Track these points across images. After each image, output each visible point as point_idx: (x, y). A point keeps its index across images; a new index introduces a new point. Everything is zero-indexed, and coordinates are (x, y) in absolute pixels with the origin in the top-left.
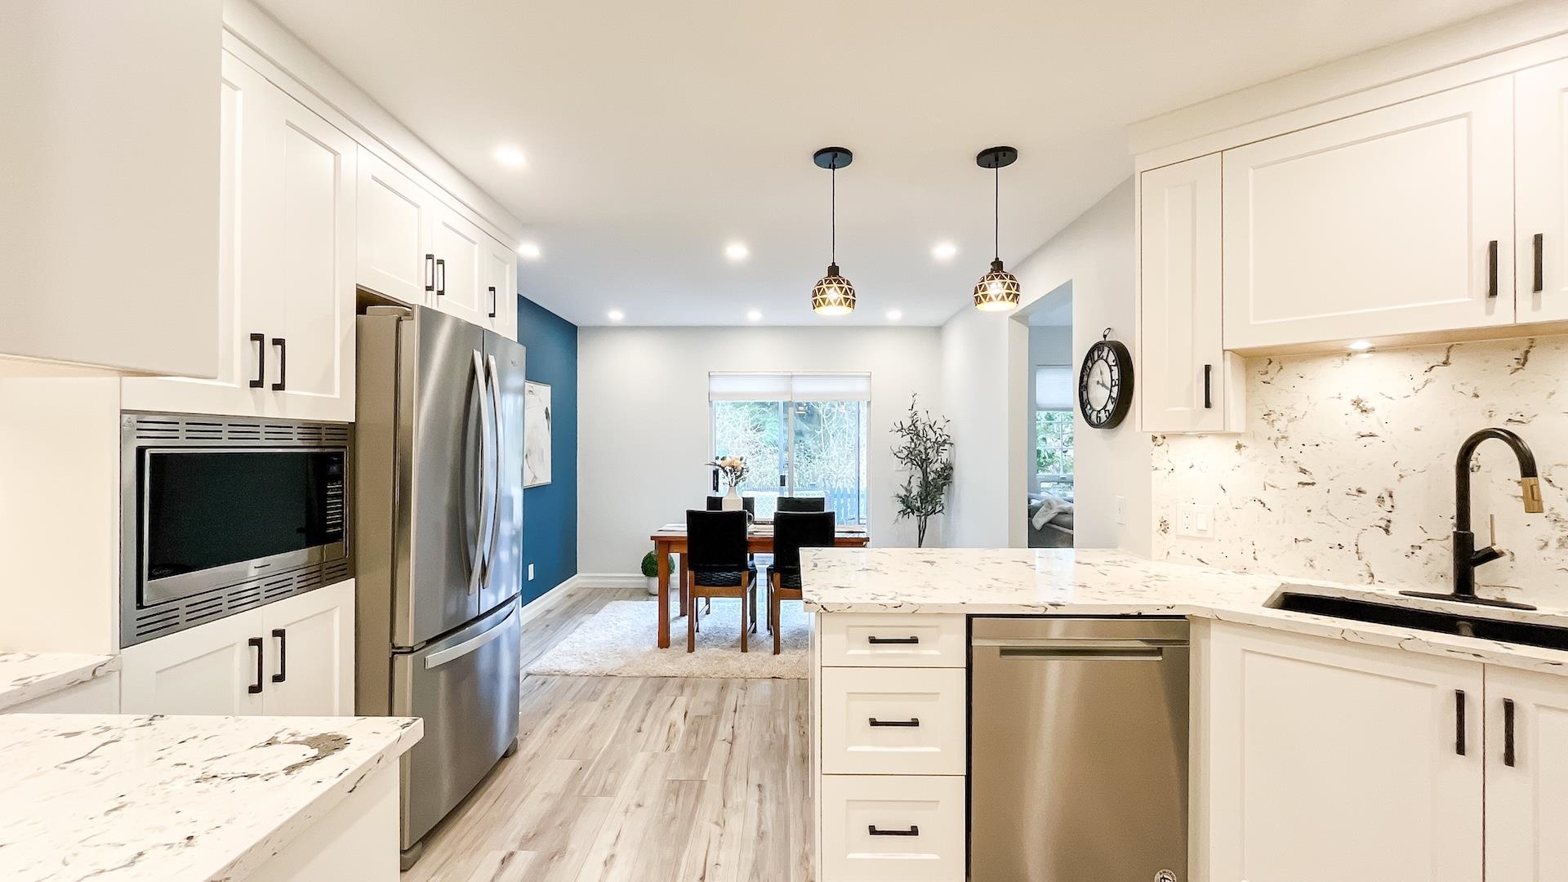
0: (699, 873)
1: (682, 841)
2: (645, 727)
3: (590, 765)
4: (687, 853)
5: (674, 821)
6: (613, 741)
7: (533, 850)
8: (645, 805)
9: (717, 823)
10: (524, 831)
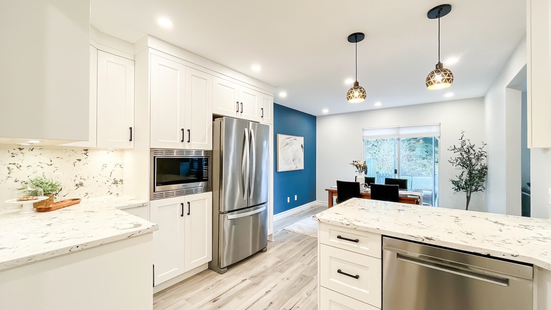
0: (290, 308)
1: (293, 295)
2: (306, 256)
3: (283, 261)
4: (291, 299)
5: (295, 288)
6: (294, 256)
7: (251, 280)
8: (290, 280)
9: (307, 294)
10: (252, 275)
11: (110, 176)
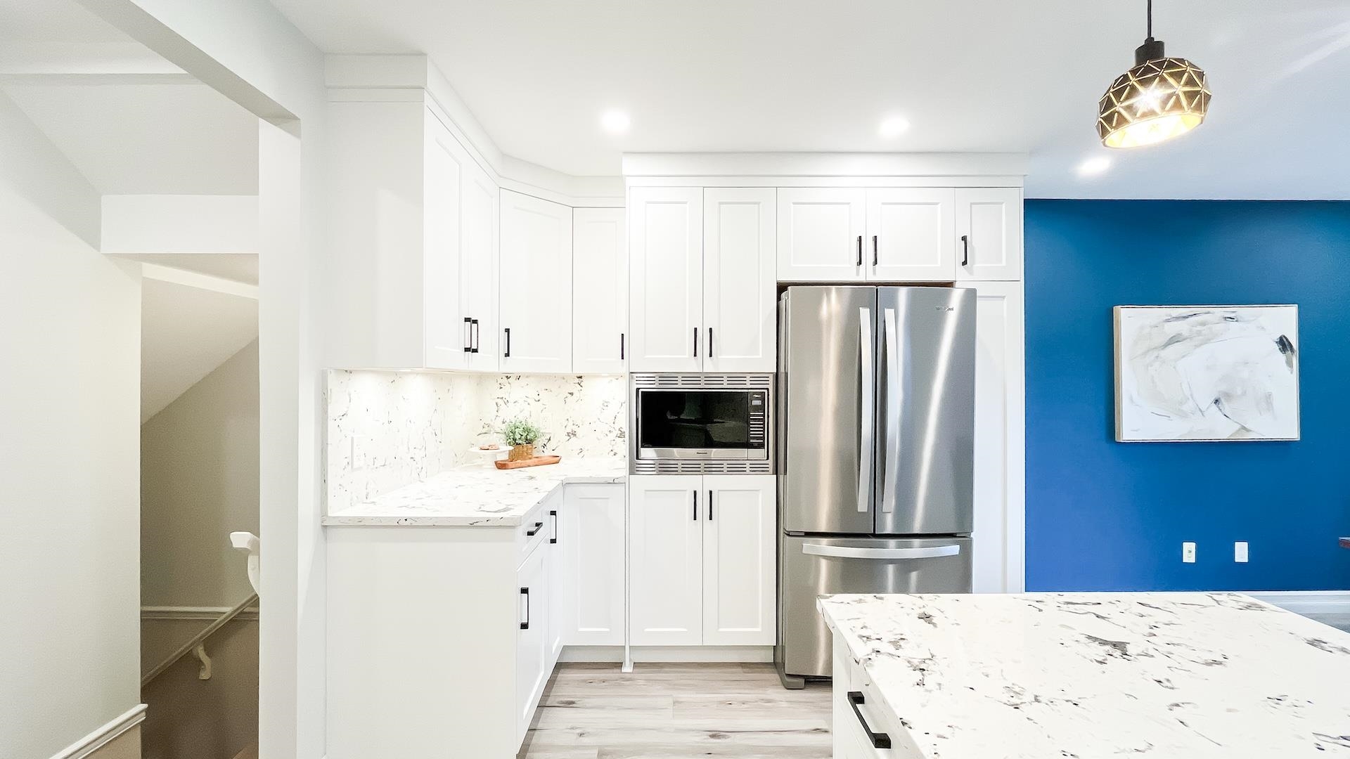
11: (614, 423)
